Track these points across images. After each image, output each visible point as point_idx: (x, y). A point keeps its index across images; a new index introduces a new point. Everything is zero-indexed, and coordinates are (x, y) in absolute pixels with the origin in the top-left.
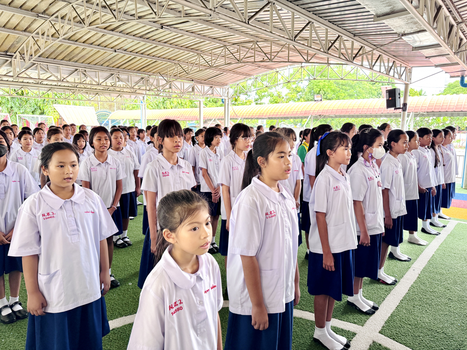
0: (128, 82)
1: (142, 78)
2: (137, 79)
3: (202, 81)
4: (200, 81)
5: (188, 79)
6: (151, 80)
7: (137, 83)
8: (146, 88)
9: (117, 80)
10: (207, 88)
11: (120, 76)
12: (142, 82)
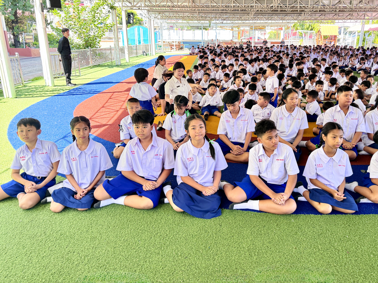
6: (354, 14)
12: (349, 15)
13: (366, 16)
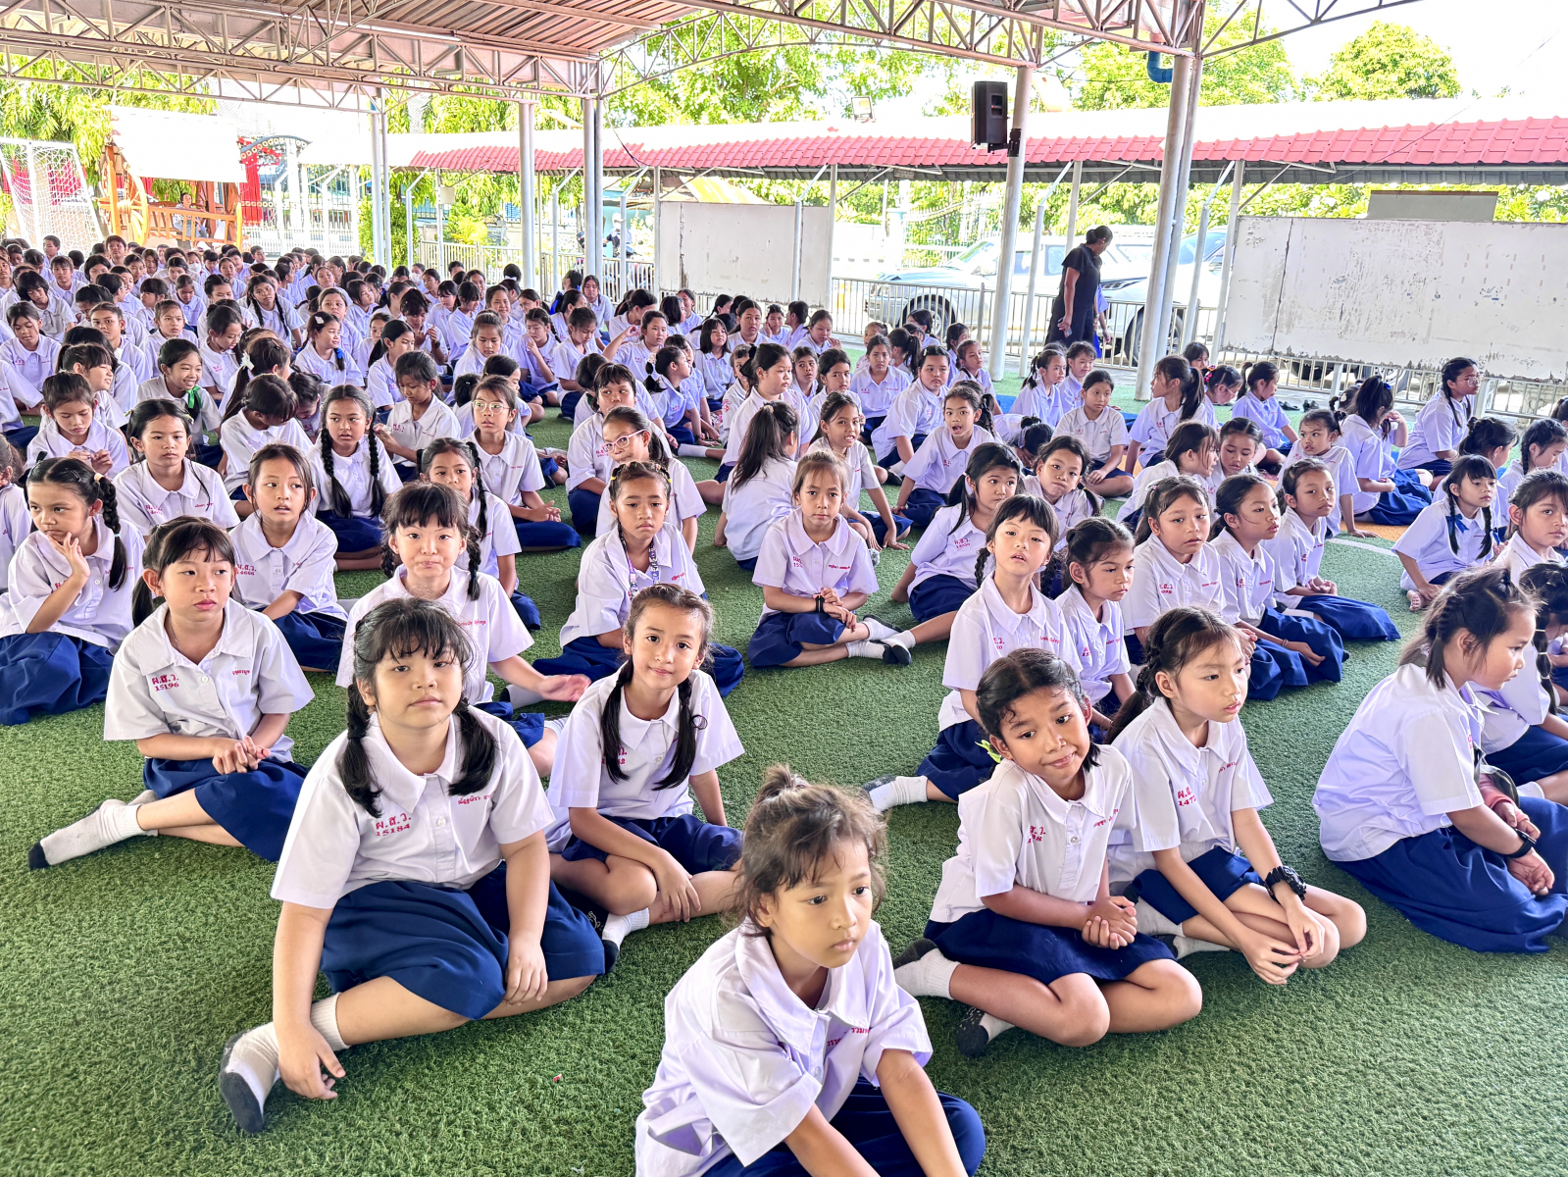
0: (216, 33)
1: (266, 23)
2: (248, 25)
3: (487, 36)
4: (481, 36)
5: (432, 28)
6: (293, 29)
7: (247, 38)
8: (279, 54)
9: (174, 26)
10: (510, 60)
11: (185, 14)
12: (262, 34)
13: (378, 52)
